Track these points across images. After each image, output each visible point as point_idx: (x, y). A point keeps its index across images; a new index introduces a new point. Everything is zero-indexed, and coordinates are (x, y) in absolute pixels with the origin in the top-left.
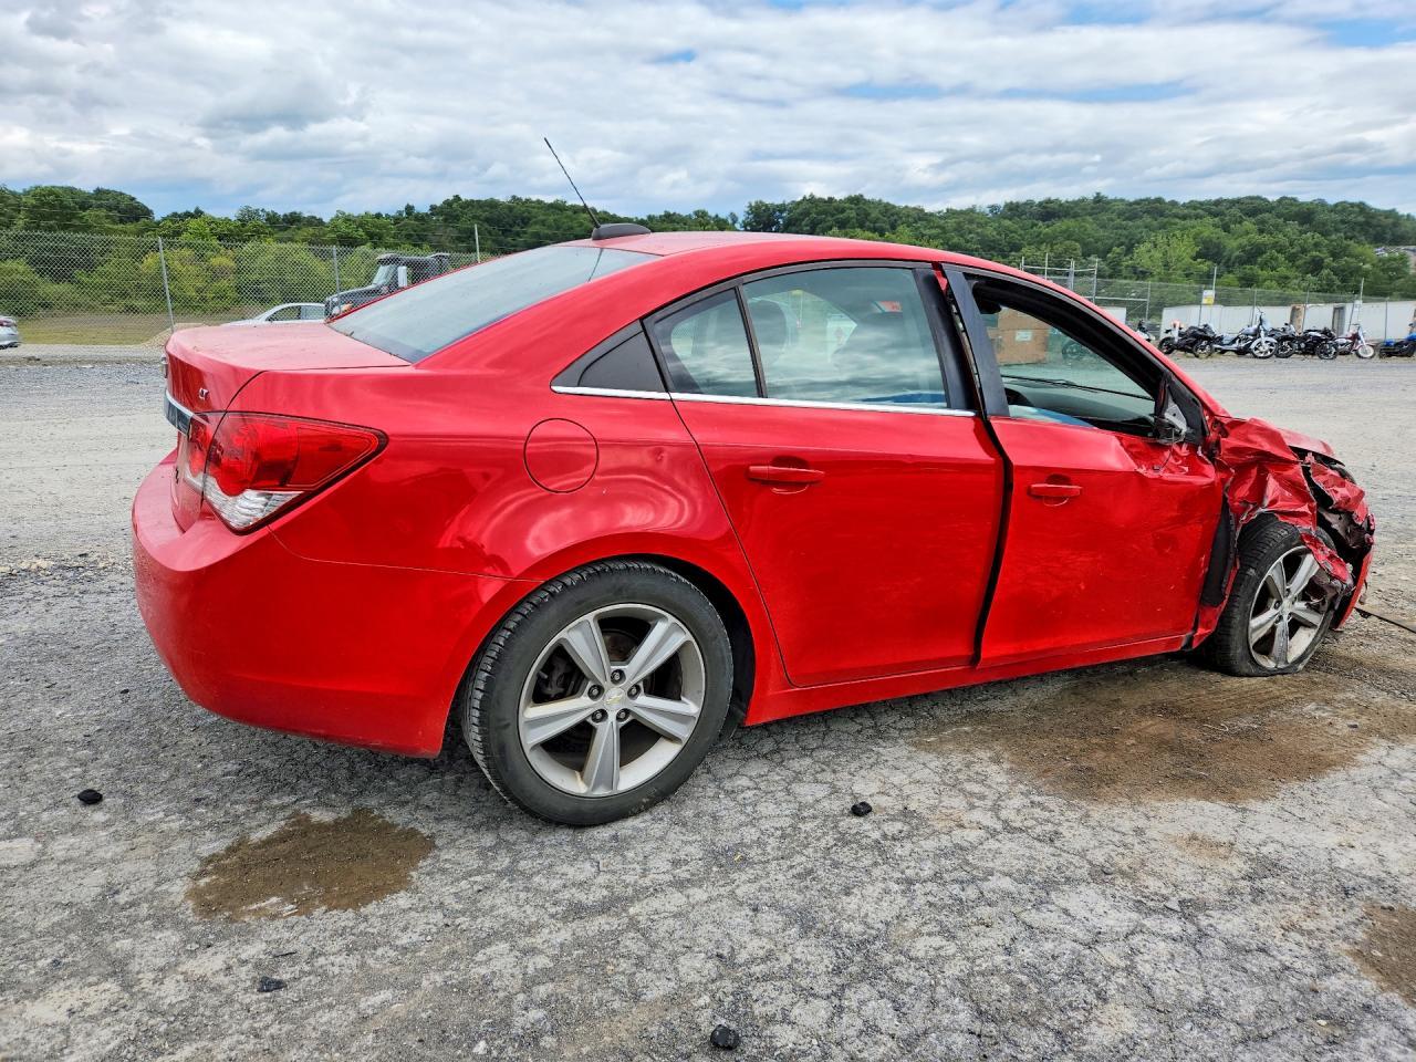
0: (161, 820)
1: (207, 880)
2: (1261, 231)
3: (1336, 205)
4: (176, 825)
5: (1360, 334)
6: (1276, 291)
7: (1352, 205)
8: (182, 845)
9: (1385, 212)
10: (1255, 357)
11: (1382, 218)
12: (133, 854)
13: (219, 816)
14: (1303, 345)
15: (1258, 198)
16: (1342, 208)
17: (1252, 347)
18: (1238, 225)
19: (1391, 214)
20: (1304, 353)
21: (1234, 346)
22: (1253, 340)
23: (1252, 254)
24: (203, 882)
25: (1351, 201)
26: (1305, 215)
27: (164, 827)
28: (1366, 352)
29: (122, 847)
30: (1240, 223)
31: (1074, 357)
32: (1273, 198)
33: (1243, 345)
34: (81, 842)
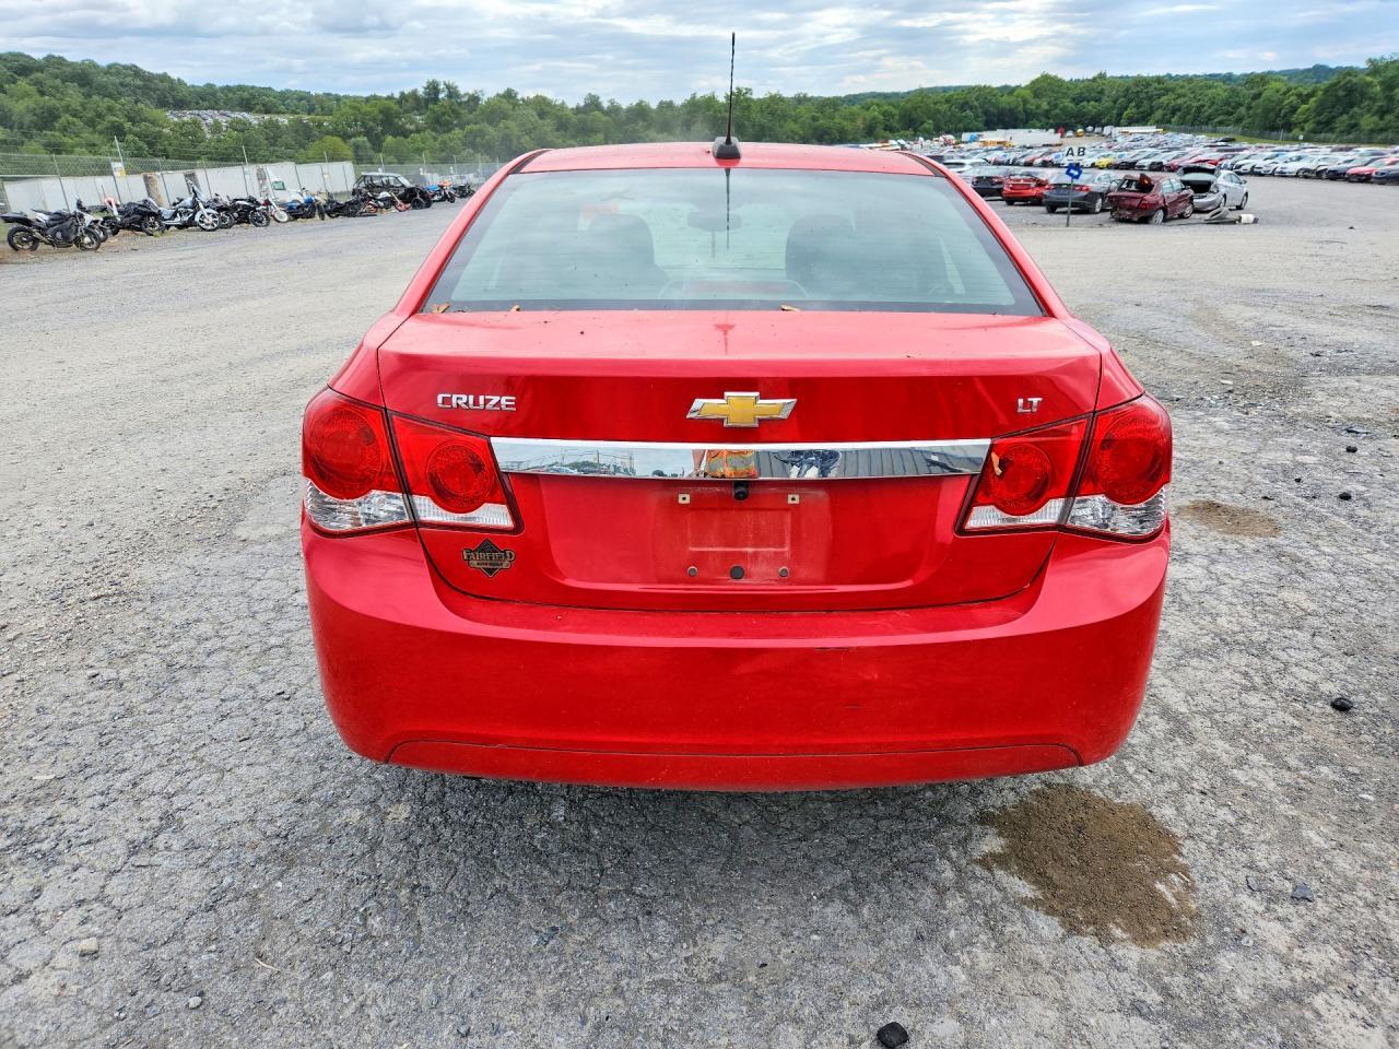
2: (42, 93)
3: (110, 67)
5: (270, 200)
6: (88, 158)
7: (125, 67)
9: (158, 75)
10: (204, 229)
11: (157, 81)
14: (236, 215)
15: (21, 55)
16: (113, 69)
17: (197, 219)
18: (13, 85)
19: (164, 78)
20: (239, 223)
21: (178, 220)
22: (195, 214)
23: (47, 119)
25: (122, 63)
26: (83, 76)
28: (281, 217)
30: (14, 83)
31: (26, 247)
32: (39, 56)
33: (186, 218)
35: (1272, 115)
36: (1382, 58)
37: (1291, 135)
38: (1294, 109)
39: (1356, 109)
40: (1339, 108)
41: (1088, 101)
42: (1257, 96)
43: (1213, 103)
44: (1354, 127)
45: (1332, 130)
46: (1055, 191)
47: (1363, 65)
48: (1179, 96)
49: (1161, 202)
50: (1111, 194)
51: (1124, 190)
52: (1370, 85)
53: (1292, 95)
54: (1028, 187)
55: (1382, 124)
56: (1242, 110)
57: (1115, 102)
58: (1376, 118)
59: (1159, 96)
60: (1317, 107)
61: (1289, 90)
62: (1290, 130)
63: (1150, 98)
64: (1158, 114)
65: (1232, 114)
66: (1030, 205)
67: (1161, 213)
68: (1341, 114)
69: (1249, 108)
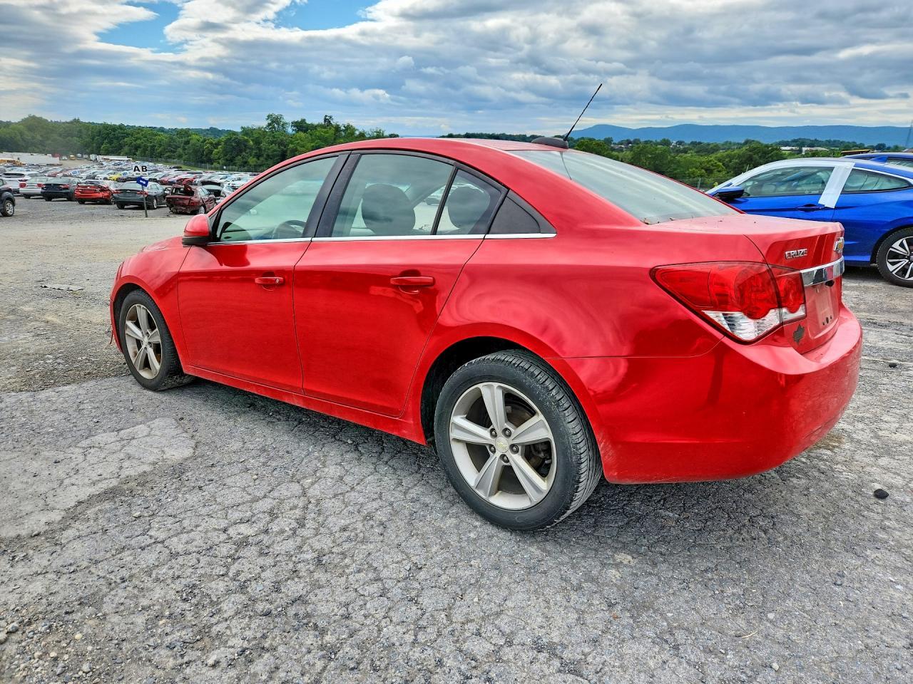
0: (845, 471)
1: (834, 444)
4: (839, 466)
8: (839, 458)
12: (863, 464)
13: (815, 462)
24: (837, 444)
27: (845, 468)
29: (868, 469)
34: (889, 478)
35: (199, 154)
36: (248, 127)
37: (213, 166)
38: (211, 152)
39: (244, 153)
40: (234, 153)
41: (72, 137)
42: (187, 142)
43: (160, 145)
44: (246, 163)
45: (235, 164)
46: (122, 195)
47: (239, 130)
48: (137, 139)
49: (201, 201)
50: (167, 196)
51: (174, 194)
52: (247, 141)
53: (208, 143)
54: (95, 192)
55: (259, 162)
56: (180, 150)
57: (93, 139)
58: (255, 159)
59: (124, 138)
60: (223, 150)
61: (205, 140)
62: (212, 164)
63: (117, 138)
64: (126, 149)
65: (174, 152)
66: (99, 204)
67: (202, 208)
68: (237, 156)
69: (184, 149)
